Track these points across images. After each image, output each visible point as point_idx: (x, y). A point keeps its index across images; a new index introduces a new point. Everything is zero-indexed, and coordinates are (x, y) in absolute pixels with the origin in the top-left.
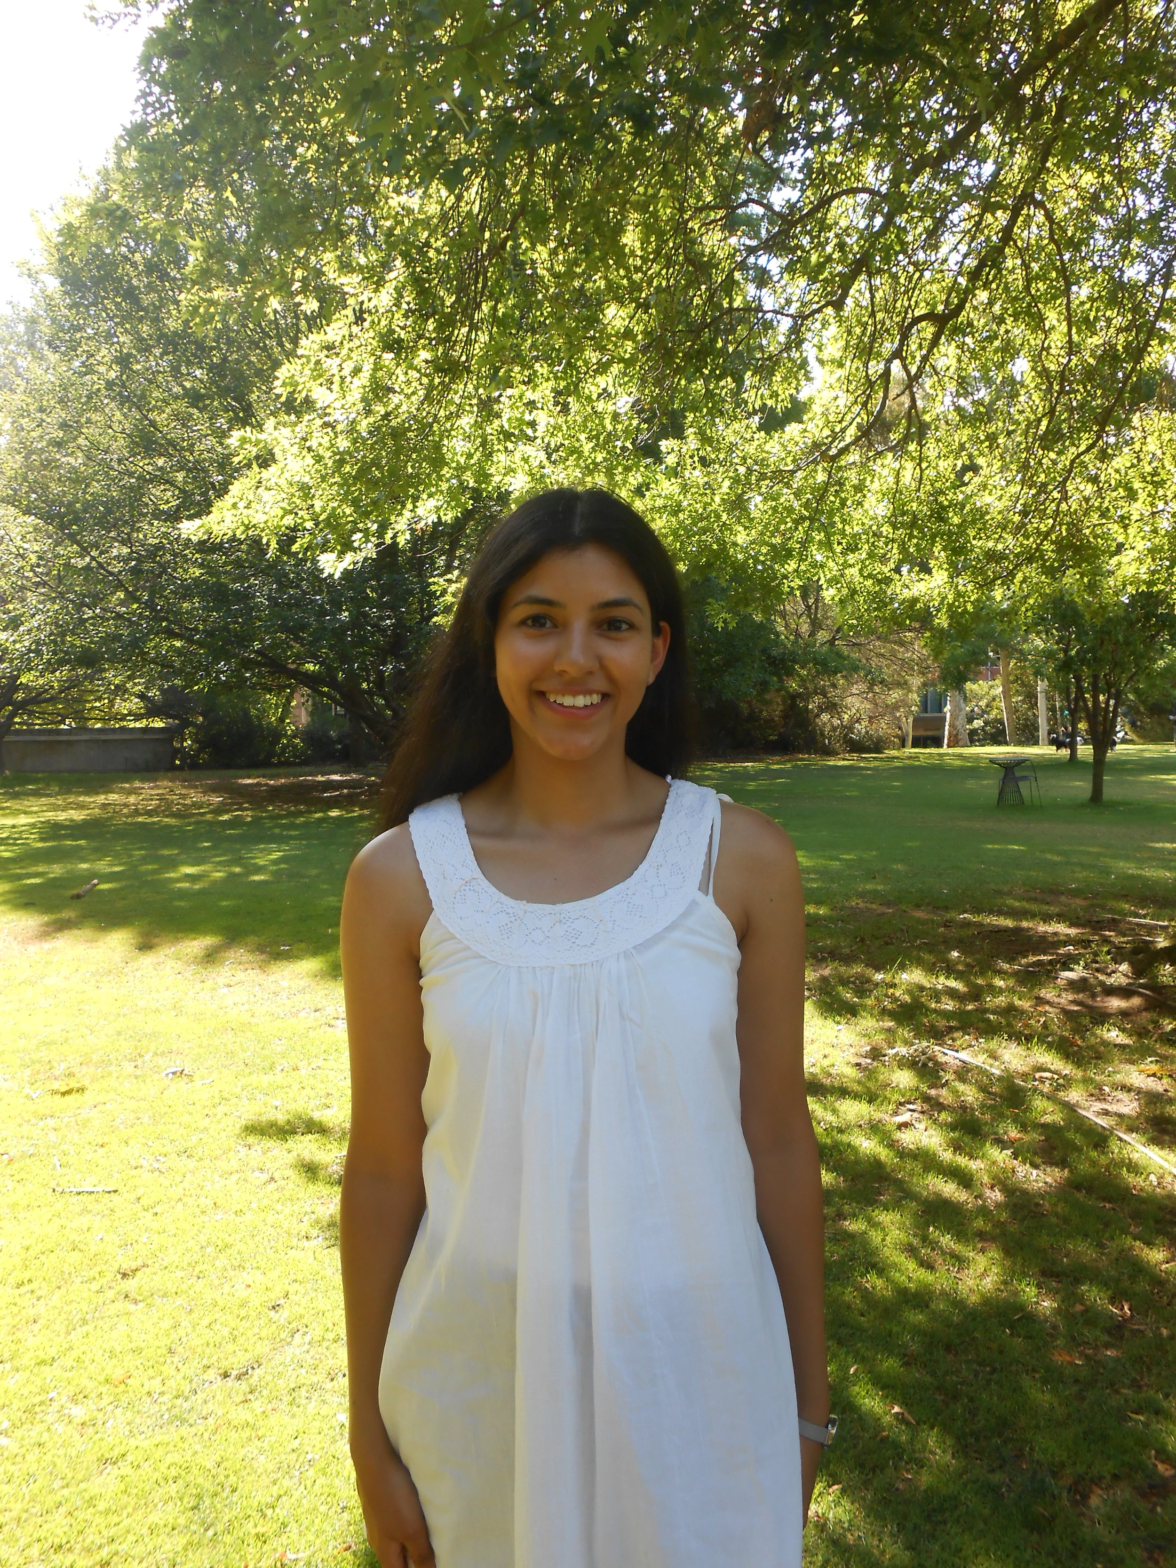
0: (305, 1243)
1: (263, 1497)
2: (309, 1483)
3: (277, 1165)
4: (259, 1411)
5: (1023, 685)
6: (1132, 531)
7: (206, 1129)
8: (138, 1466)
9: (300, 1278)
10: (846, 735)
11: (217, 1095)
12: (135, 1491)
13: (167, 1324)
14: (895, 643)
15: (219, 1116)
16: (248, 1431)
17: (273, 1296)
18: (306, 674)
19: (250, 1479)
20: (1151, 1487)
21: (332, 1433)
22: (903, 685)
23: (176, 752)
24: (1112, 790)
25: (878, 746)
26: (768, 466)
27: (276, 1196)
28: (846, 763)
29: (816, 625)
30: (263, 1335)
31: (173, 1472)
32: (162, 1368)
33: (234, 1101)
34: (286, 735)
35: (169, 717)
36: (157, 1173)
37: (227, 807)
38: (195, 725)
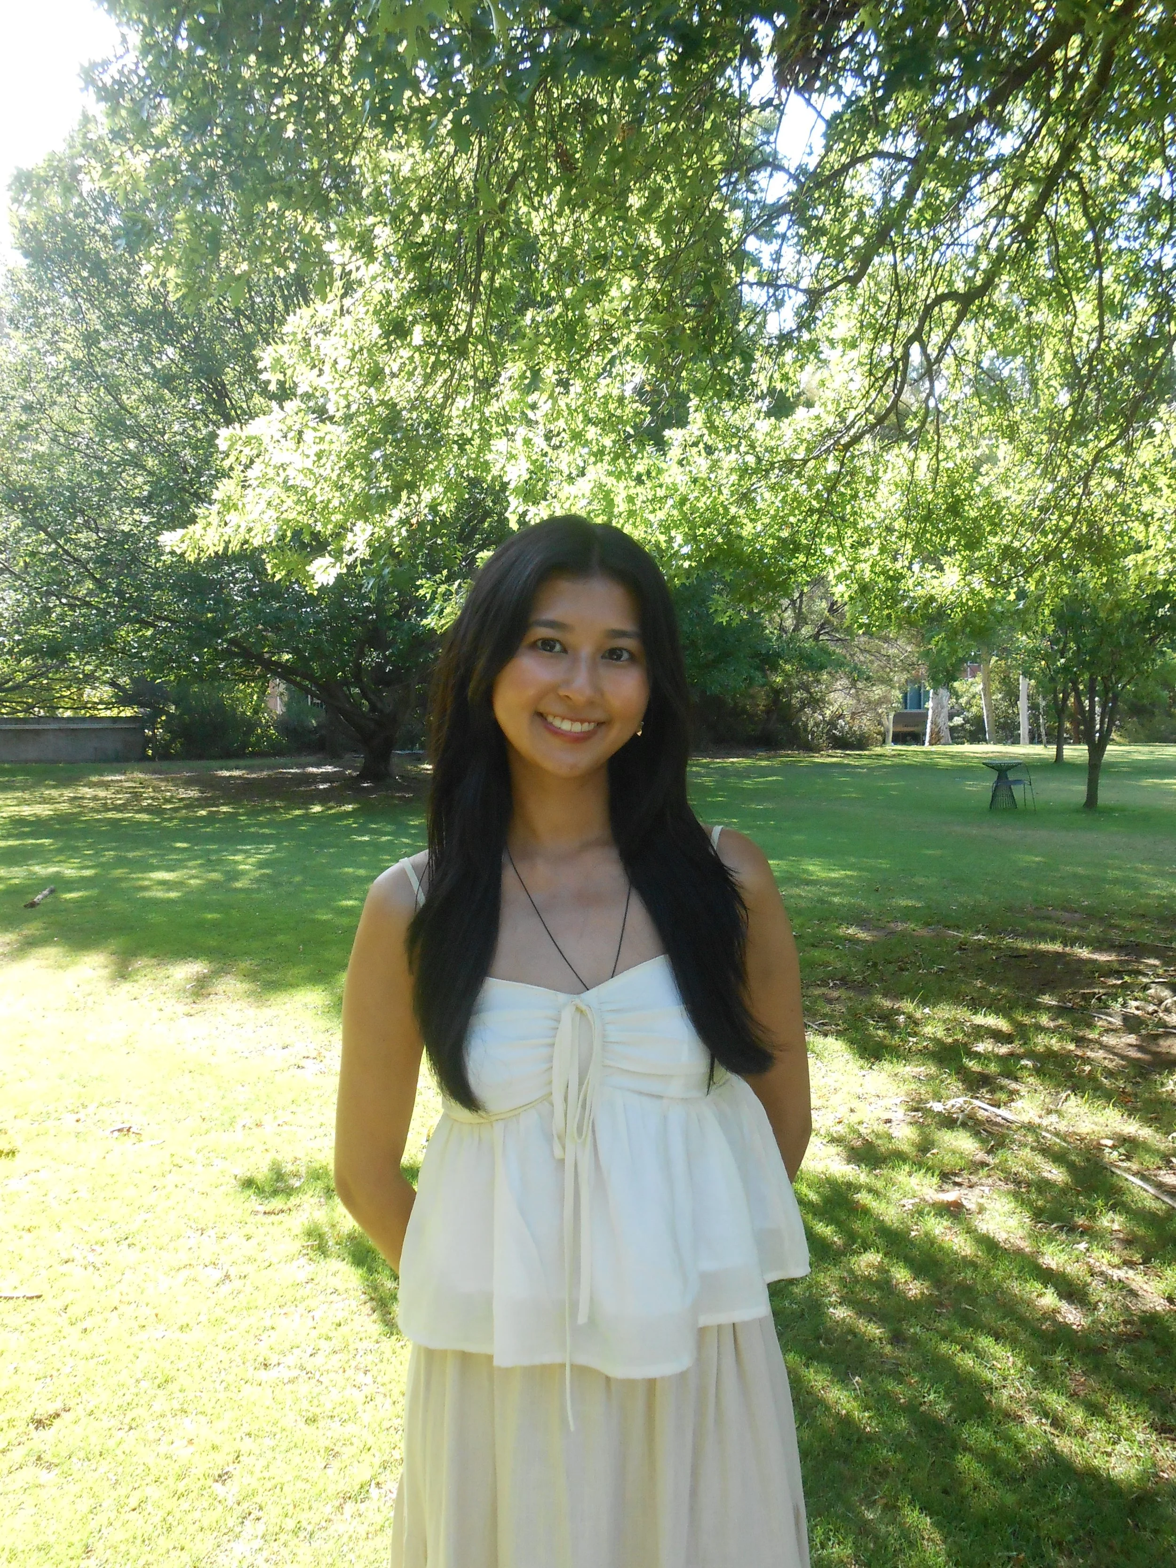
0: (264, 1374)
3: (233, 1257)
5: (1005, 683)
6: (1152, 529)
7: (152, 1207)
9: (254, 1429)
10: (830, 731)
11: (168, 1160)
13: (85, 1504)
14: (880, 639)
15: (169, 1188)
17: (219, 1458)
18: (278, 664)
22: (888, 682)
23: (148, 740)
24: (1106, 795)
25: (861, 743)
26: (778, 454)
27: (231, 1302)
28: (834, 760)
29: (800, 619)
33: (188, 1168)
34: (260, 725)
35: (141, 705)
36: (90, 1269)
37: (202, 803)
38: (167, 714)
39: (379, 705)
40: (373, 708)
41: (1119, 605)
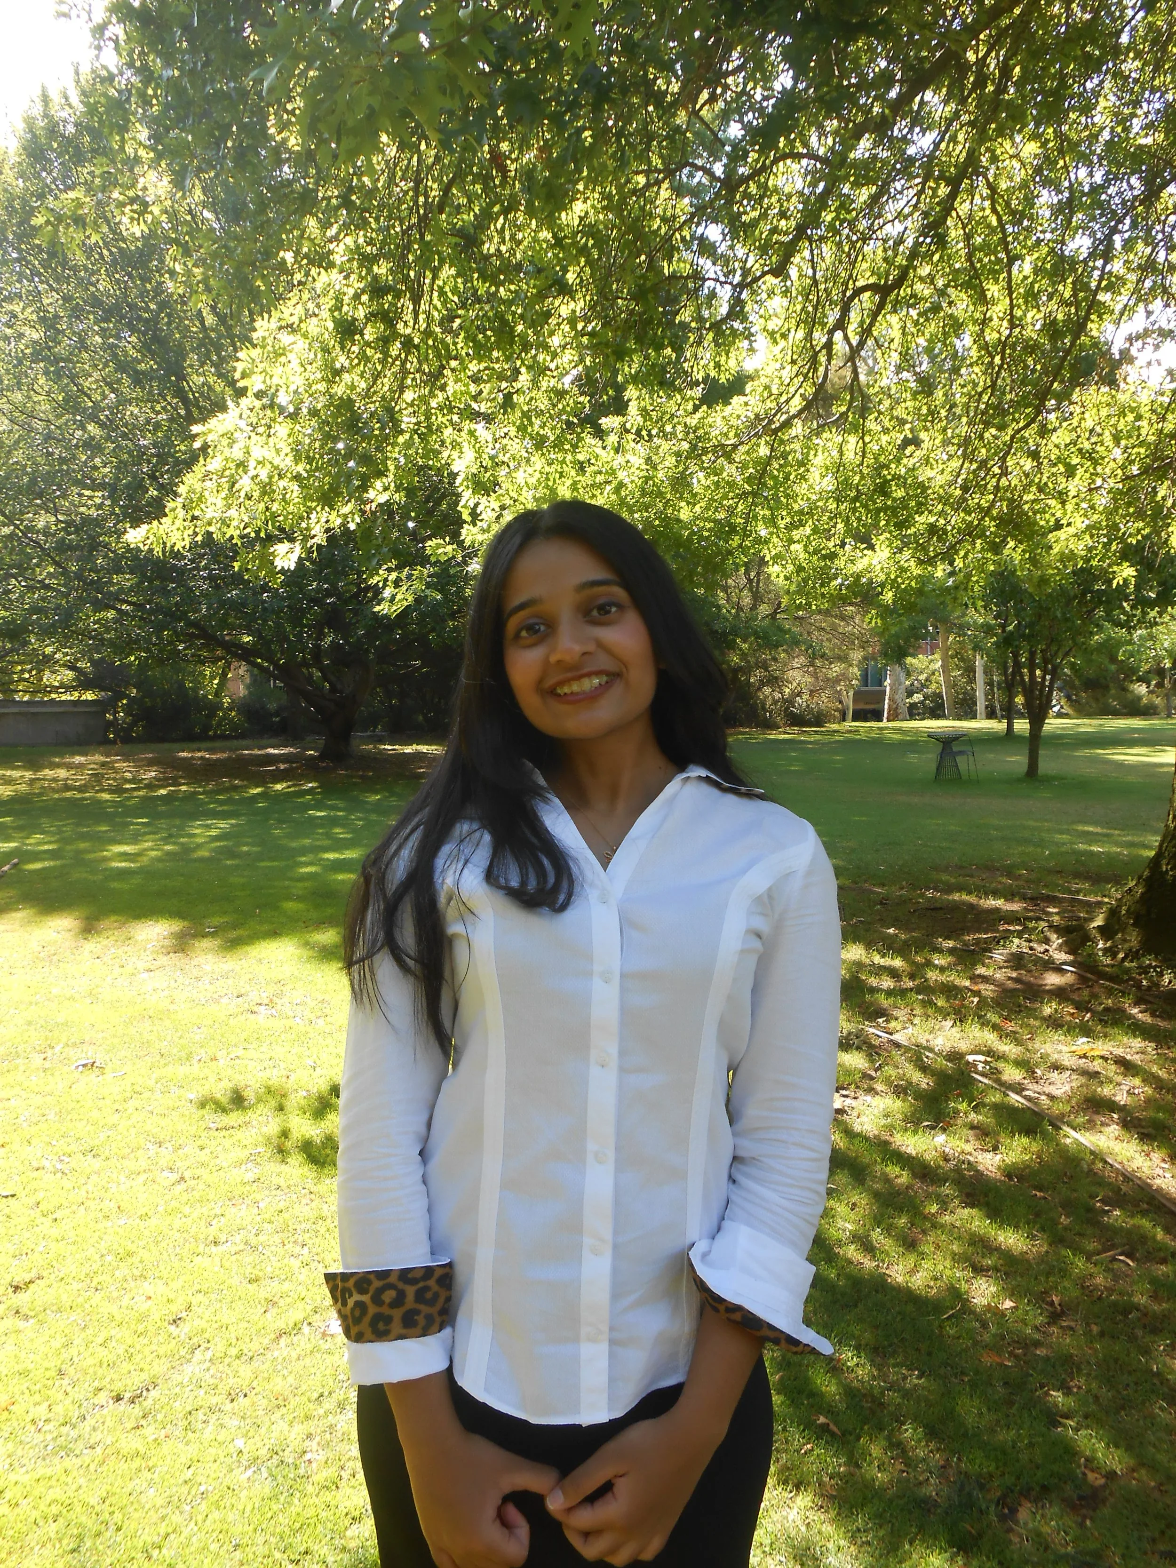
0: (213, 1249)
1: (149, 1537)
2: (200, 1518)
3: (188, 1164)
4: (150, 1439)
5: (962, 659)
6: (1069, 507)
7: (115, 1126)
8: (17, 1505)
9: (204, 1288)
10: (787, 708)
11: (129, 1089)
12: (11, 1532)
13: (57, 1344)
14: (836, 617)
15: (130, 1111)
16: (138, 1462)
17: (174, 1308)
18: (241, 646)
19: (136, 1515)
20: (1081, 1498)
21: (228, 1460)
22: (843, 658)
23: (110, 724)
24: (1047, 765)
25: (819, 720)
26: (710, 440)
27: (185, 1197)
28: (787, 736)
29: (757, 598)
30: (161, 1352)
31: (55, 1509)
32: (50, 1393)
33: (147, 1094)
34: (222, 708)
35: (102, 689)
36: (59, 1175)
37: (163, 782)
38: (128, 697)
39: (339, 687)
40: (333, 689)
41: (1043, 581)
